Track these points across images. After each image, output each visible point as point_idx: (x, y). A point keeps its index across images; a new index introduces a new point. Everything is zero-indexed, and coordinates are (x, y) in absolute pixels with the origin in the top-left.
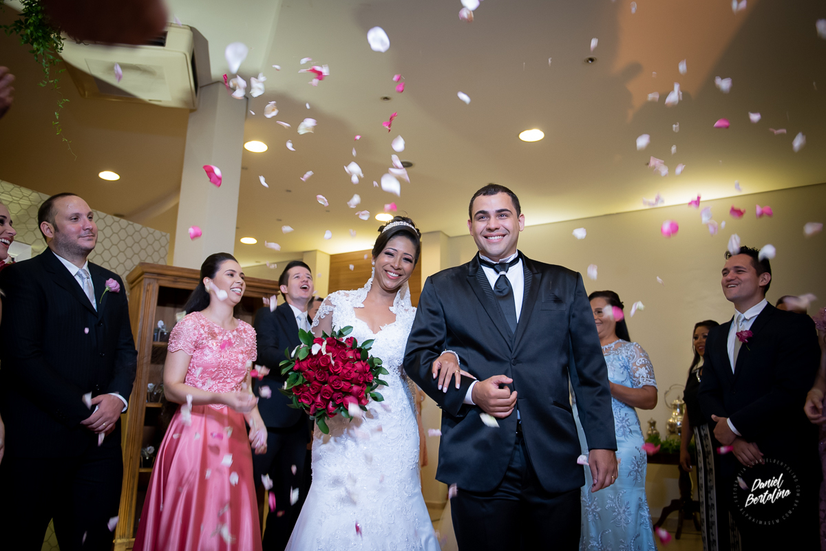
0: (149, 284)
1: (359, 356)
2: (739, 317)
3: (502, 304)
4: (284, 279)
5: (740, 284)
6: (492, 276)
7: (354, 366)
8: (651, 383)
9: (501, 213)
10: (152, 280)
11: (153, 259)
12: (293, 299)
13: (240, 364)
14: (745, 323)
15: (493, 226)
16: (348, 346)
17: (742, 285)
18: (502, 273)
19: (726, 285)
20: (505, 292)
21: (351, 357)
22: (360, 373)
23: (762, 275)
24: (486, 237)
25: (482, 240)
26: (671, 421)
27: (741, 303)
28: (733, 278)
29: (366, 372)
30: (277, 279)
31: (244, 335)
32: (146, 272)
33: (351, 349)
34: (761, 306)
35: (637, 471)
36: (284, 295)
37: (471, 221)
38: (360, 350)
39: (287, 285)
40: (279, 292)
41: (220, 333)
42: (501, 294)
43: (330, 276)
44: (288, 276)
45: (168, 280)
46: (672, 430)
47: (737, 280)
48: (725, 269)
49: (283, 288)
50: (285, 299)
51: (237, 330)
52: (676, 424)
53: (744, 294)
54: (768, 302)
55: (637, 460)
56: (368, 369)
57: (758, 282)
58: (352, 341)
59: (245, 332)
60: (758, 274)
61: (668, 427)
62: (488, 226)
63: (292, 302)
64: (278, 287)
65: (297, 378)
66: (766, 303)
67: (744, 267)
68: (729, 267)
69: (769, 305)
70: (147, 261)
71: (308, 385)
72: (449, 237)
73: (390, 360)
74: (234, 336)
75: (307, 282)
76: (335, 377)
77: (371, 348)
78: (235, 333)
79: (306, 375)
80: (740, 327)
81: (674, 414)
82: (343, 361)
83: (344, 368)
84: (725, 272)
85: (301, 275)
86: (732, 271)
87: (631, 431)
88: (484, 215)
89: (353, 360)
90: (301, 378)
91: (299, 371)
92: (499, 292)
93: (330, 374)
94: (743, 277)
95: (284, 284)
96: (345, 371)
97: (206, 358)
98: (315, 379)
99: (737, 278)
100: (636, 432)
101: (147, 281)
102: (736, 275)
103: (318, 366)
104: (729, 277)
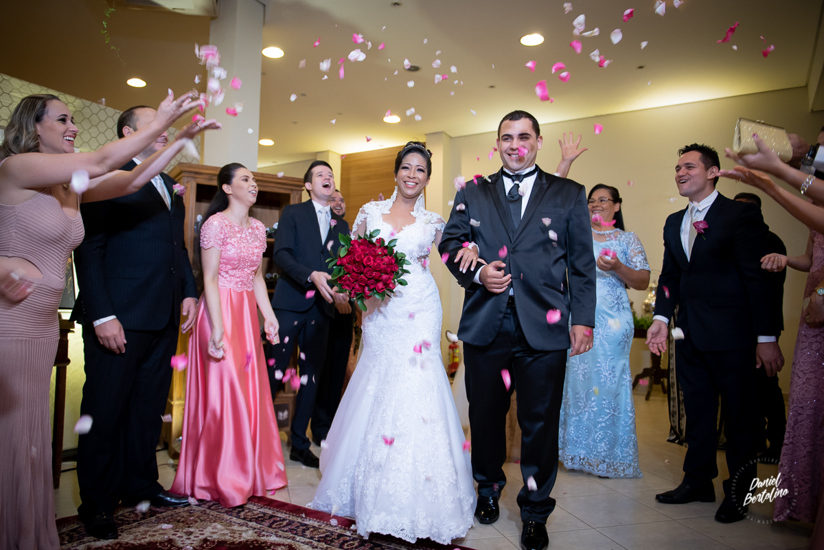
0: (188, 182)
1: (386, 252)
2: (693, 208)
3: (512, 206)
4: (308, 177)
5: (689, 179)
6: (508, 184)
7: (382, 260)
8: (646, 268)
9: (523, 136)
10: (190, 179)
11: (187, 160)
12: (317, 196)
13: (255, 257)
14: (698, 214)
15: (515, 146)
16: (378, 245)
17: (692, 180)
18: (517, 182)
19: (680, 181)
20: (516, 198)
21: (380, 253)
22: (387, 265)
23: (710, 169)
24: (509, 155)
25: (506, 156)
26: (647, 301)
27: (694, 196)
28: (684, 174)
29: (392, 264)
30: (302, 176)
31: (257, 232)
32: (185, 171)
33: (380, 247)
34: (713, 197)
35: (626, 342)
36: (308, 191)
37: (498, 140)
38: (387, 247)
39: (311, 183)
40: (304, 188)
41: (239, 232)
42: (513, 199)
43: (342, 175)
44: (312, 174)
45: (205, 178)
46: (647, 309)
47: (687, 175)
48: (677, 167)
49: (308, 185)
50: (310, 195)
51: (251, 228)
52: (651, 305)
53: (694, 188)
54: (719, 194)
55: (628, 332)
56: (393, 262)
57: (707, 176)
58: (381, 241)
59: (258, 229)
60: (707, 169)
61: (644, 307)
62: (511, 147)
63: (315, 199)
64: (303, 184)
65: (340, 271)
66: (717, 194)
67: (694, 163)
68: (681, 164)
69: (720, 196)
70: (182, 161)
71: (348, 276)
72: (451, 137)
73: (411, 253)
74: (249, 233)
75: (329, 179)
76: (368, 269)
77: (395, 245)
78: (250, 230)
79: (346, 268)
80: (694, 218)
81: (649, 295)
82: (373, 256)
83: (375, 262)
84: (678, 168)
85: (323, 174)
86: (683, 168)
87: (623, 308)
88: (508, 137)
89: (382, 255)
90: (343, 271)
91: (341, 265)
92: (512, 197)
93: (364, 267)
94: (694, 172)
95: (308, 182)
96: (376, 264)
97: (229, 253)
98: (354, 271)
99: (687, 173)
100: (627, 308)
101: (185, 180)
102: (686, 171)
103: (355, 261)
104: (681, 173)
